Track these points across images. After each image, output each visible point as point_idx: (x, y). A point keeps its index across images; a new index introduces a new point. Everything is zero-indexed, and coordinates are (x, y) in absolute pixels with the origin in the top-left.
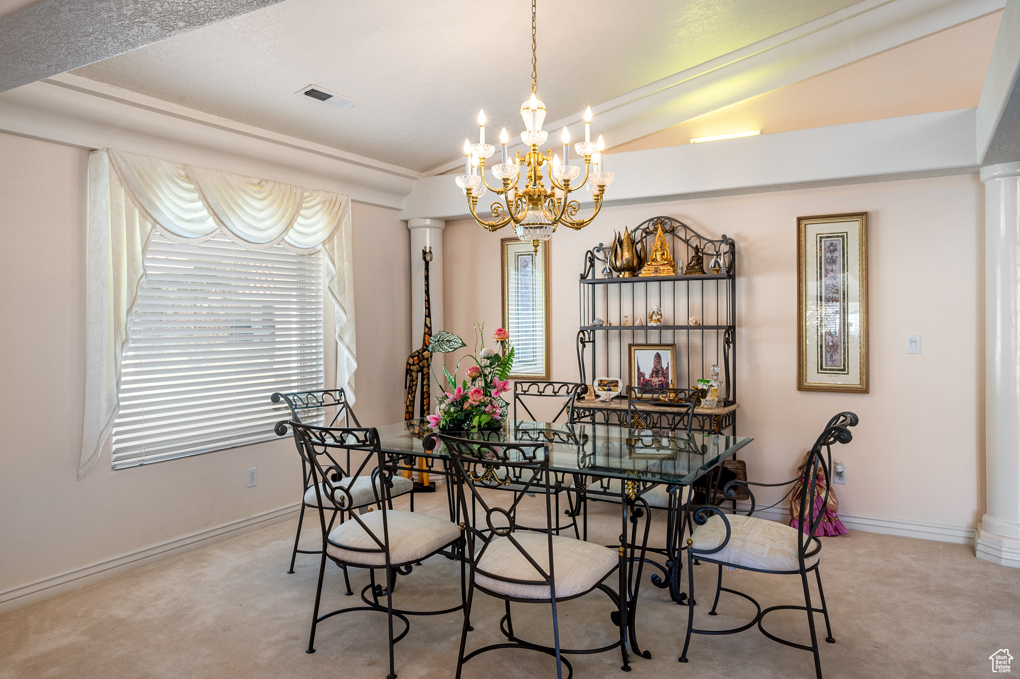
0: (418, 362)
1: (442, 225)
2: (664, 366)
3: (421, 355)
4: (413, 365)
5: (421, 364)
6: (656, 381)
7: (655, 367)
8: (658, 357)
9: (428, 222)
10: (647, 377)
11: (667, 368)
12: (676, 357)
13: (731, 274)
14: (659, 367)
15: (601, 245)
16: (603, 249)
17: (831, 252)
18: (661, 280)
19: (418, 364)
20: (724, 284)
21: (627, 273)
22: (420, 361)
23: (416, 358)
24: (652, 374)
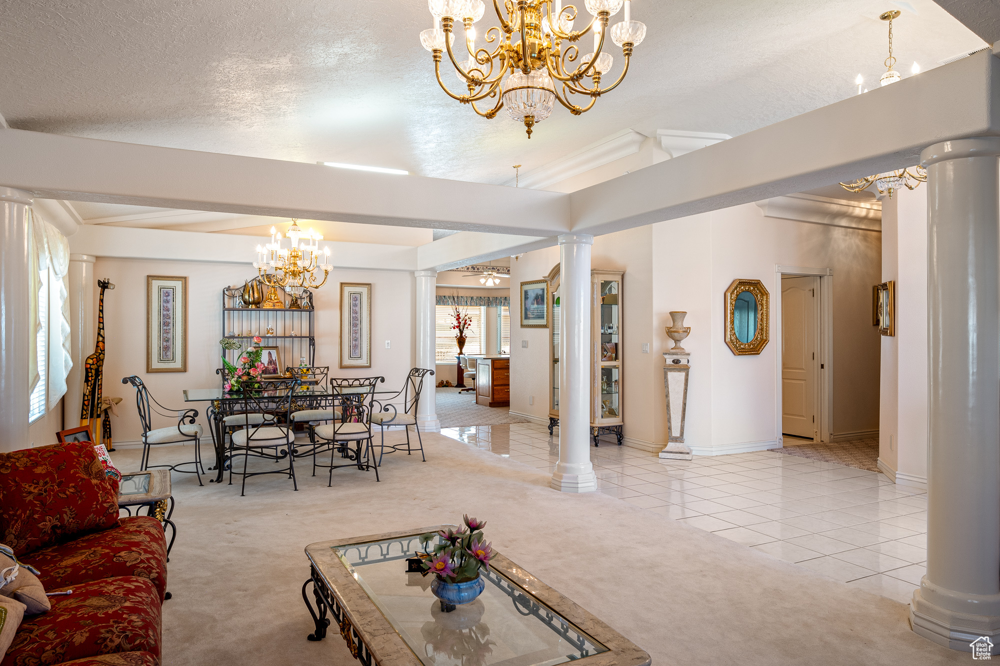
0: (96, 362)
1: (94, 260)
2: (274, 359)
3: (98, 358)
4: (93, 364)
5: (98, 364)
6: (270, 367)
7: (269, 360)
8: (270, 353)
9: (85, 257)
10: (266, 365)
11: (276, 360)
12: (278, 354)
13: (311, 308)
14: (271, 359)
15: (229, 287)
16: (230, 289)
17: (355, 301)
18: (277, 310)
19: (96, 364)
20: (305, 315)
21: (253, 305)
22: (98, 362)
23: (95, 359)
24: (268, 363)
